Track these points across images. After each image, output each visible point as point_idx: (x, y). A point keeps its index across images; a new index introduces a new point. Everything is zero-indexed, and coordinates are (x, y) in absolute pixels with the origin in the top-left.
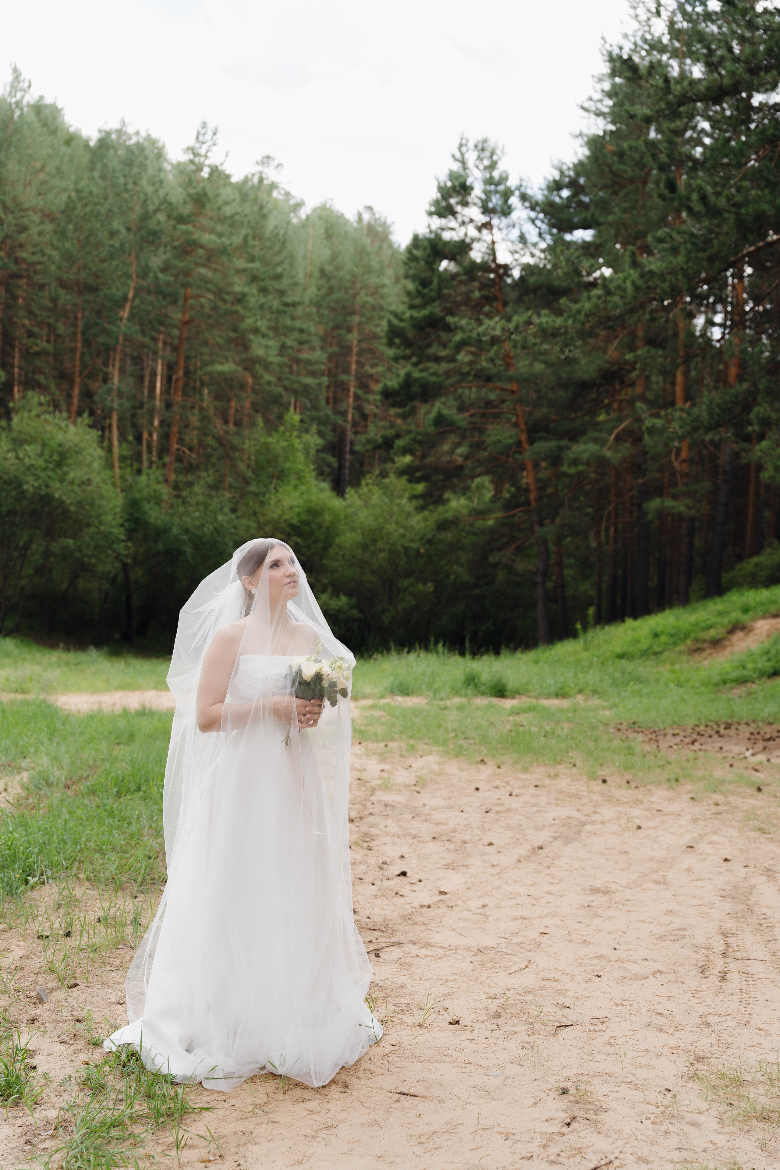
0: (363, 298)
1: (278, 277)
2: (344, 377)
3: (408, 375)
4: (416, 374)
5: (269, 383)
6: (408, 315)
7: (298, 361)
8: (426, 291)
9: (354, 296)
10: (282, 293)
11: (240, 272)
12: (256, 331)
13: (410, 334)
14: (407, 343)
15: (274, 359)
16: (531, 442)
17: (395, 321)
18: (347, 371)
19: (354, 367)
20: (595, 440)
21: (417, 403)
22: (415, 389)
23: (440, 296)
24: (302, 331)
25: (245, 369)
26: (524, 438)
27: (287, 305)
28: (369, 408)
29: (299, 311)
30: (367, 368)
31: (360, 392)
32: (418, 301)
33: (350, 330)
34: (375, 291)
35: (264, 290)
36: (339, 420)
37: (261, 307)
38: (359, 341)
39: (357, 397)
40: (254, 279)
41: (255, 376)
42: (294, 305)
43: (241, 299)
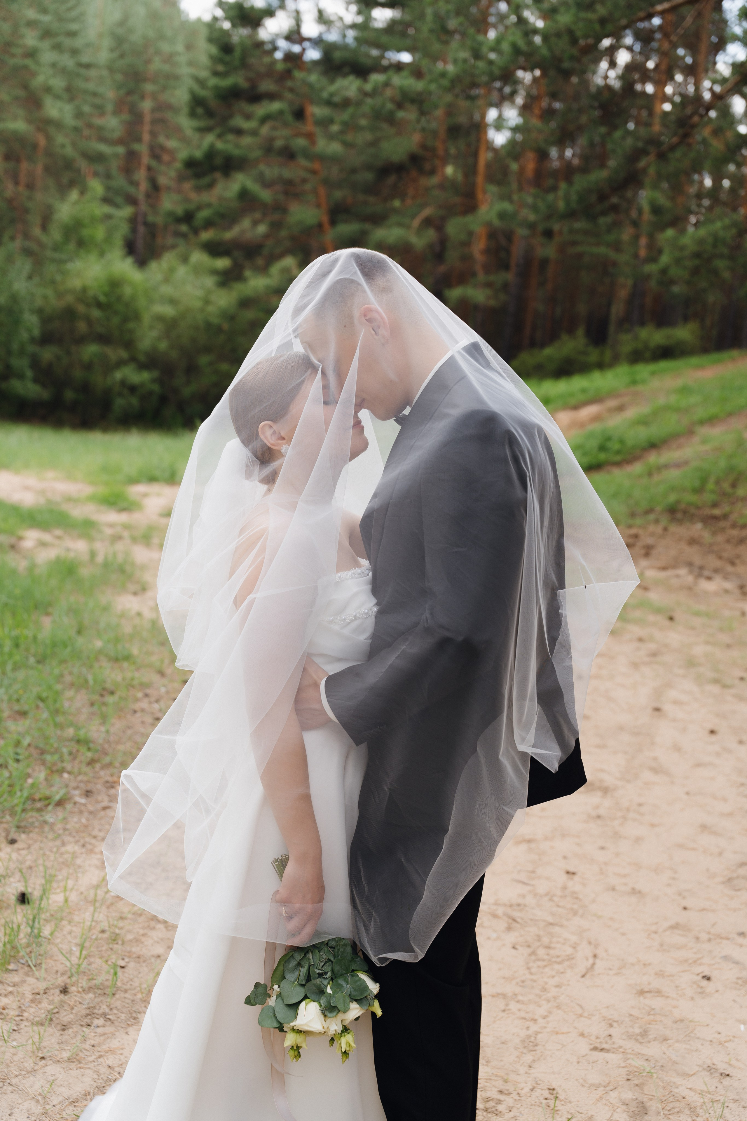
0: (157, 65)
1: (72, 34)
2: (136, 147)
3: (212, 146)
4: (220, 145)
5: (63, 146)
6: (213, 81)
7: (90, 126)
8: (227, 58)
9: (148, 61)
10: (75, 52)
11: (31, 24)
12: (48, 90)
13: (213, 103)
14: (210, 113)
15: (69, 120)
16: (333, 223)
17: (196, 88)
18: (138, 139)
19: (146, 137)
20: (400, 225)
21: (218, 175)
22: (218, 161)
23: (244, 64)
24: (95, 94)
25: (39, 129)
26: (325, 219)
27: (81, 65)
28: (163, 181)
29: (93, 73)
30: (162, 139)
31: (154, 163)
32: (220, 68)
33: (143, 97)
34: (169, 58)
35: (58, 47)
36: (132, 190)
37: (54, 65)
38: (153, 110)
39: (149, 169)
40: (47, 34)
41: (49, 138)
42: (88, 66)
43: (32, 54)
